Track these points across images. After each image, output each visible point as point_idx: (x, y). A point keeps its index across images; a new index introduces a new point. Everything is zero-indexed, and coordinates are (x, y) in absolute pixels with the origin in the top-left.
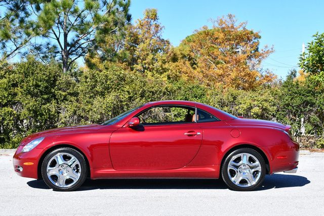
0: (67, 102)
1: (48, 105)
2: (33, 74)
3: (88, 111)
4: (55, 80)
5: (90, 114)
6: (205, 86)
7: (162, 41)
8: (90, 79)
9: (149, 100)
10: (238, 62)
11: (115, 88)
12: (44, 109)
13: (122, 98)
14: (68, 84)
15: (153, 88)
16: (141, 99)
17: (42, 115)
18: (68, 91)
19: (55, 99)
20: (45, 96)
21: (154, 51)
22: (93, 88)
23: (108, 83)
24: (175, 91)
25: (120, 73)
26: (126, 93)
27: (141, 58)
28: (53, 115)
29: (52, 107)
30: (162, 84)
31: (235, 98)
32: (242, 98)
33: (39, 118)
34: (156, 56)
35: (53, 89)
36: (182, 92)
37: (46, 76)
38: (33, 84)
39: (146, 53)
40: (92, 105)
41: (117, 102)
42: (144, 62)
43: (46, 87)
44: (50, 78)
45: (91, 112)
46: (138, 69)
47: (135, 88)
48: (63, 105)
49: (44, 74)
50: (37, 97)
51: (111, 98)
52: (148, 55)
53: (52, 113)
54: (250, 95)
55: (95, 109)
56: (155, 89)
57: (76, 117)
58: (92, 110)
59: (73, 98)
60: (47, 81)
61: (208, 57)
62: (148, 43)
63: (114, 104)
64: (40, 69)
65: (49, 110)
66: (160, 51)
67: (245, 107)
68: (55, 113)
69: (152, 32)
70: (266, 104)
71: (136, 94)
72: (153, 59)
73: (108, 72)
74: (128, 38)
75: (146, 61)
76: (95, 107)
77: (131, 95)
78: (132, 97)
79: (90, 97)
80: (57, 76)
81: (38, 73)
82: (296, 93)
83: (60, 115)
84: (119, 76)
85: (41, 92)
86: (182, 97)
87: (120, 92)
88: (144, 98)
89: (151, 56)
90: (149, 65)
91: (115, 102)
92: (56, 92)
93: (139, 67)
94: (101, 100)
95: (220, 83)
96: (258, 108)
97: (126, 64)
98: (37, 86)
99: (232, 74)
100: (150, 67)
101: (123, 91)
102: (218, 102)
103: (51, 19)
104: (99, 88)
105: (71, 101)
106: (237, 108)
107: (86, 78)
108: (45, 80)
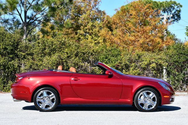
0: (25, 60)
1: (13, 61)
2: (3, 40)
3: (40, 66)
4: (18, 45)
5: (41, 68)
6: (122, 49)
7: (100, 12)
8: (41, 44)
9: (81, 58)
10: (144, 32)
11: (58, 50)
12: (10, 64)
13: (63, 57)
14: (27, 47)
15: (84, 50)
16: (75, 58)
17: (8, 68)
18: (27, 52)
19: (18, 57)
20: (11, 56)
21: (94, 19)
22: (43, 50)
23: (54, 47)
24: (99, 52)
25: (62, 40)
26: (65, 54)
27: (83, 25)
28: (16, 68)
29: (15, 63)
30: (90, 47)
31: (139, 57)
32: (145, 57)
33: (7, 70)
34: (95, 24)
35: (16, 51)
36: (104, 53)
37: (12, 43)
38: (2, 47)
39: (87, 21)
40: (43, 62)
41: (59, 60)
42: (85, 28)
43: (12, 50)
44: (14, 43)
45: (41, 66)
46: (81, 33)
47: (71, 50)
48: (23, 62)
49: (10, 41)
50: (5, 56)
51: (55, 57)
52: (88, 23)
53: (16, 67)
54: (150, 55)
55: (44, 65)
56: (86, 51)
57: (31, 70)
58: (42, 65)
59: (29, 57)
60: (12, 45)
61: (125, 28)
62: (88, 14)
63: (57, 61)
64: (8, 38)
65: (13, 65)
66: (98, 19)
67: (146, 63)
68: (18, 67)
69: (92, 6)
70: (160, 61)
71: (72, 54)
72: (92, 25)
73: (54, 40)
74: (73, 10)
75: (87, 28)
76: (45, 63)
77: (69, 55)
78: (70, 56)
79: (41, 56)
80: (19, 42)
81: (6, 40)
82: (182, 54)
83: (21, 68)
84: (61, 42)
85: (8, 53)
86: (104, 56)
87: (61, 53)
88: (78, 57)
89: (91, 24)
90: (89, 30)
91: (58, 60)
92: (18, 53)
93: (82, 32)
94: (48, 58)
95: (132, 47)
96: (155, 64)
97: (72, 30)
98: (5, 49)
99: (140, 40)
100: (90, 32)
101: (63, 52)
102: (128, 60)
103: (15, 3)
104: (47, 51)
105: (28, 59)
106: (141, 63)
107: (39, 43)
108: (11, 45)
